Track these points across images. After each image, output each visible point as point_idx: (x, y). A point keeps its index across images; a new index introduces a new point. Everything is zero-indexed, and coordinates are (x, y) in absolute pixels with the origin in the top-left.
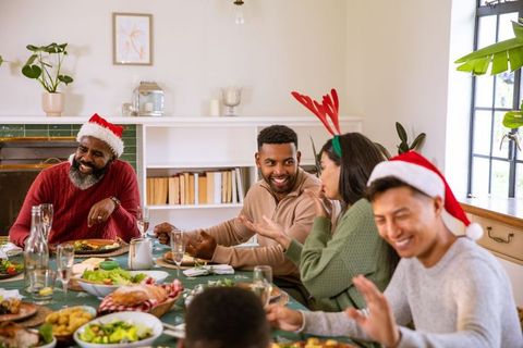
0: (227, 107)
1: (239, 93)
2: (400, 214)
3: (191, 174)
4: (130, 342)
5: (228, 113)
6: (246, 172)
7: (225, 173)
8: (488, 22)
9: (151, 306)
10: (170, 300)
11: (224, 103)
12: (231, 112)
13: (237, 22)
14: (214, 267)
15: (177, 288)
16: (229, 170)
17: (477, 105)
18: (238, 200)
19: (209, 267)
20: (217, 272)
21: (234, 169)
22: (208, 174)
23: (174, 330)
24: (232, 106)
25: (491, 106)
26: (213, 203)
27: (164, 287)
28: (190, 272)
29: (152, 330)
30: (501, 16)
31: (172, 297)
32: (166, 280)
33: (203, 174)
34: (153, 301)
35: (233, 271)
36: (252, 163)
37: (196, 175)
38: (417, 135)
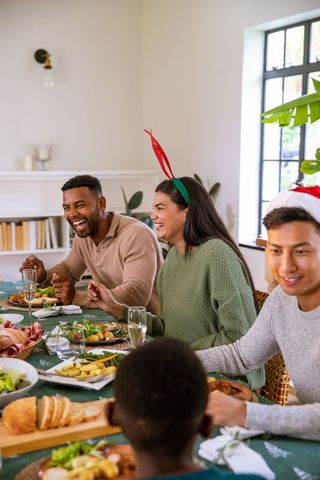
0: (39, 162)
1: (50, 149)
2: (300, 248)
3: (8, 223)
4: (9, 392)
5: (40, 168)
6: (58, 220)
7: (39, 222)
8: (274, 84)
9: (18, 350)
10: (33, 343)
11: (36, 159)
12: (43, 166)
13: (47, 85)
14: (63, 307)
15: (37, 331)
16: (43, 219)
17: (265, 158)
18: (52, 246)
19: (58, 308)
20: (66, 312)
21: (47, 218)
22: (24, 223)
23: (45, 375)
24: (43, 161)
25: (278, 158)
26: (29, 249)
27: (23, 330)
28: (39, 313)
29: (25, 376)
30: (286, 78)
31: (35, 340)
32: (22, 323)
33: (19, 223)
34: (19, 345)
35: (81, 311)
36: (61, 212)
37: (13, 225)
38: (212, 186)
